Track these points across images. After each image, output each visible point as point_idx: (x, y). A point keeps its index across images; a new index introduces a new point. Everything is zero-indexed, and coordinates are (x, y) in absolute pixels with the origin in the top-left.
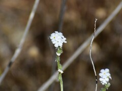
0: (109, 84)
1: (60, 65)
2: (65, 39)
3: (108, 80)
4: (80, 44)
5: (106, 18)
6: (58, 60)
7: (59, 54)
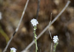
0: (58, 43)
1: (36, 34)
2: (38, 22)
3: (57, 41)
4: (45, 27)
5: (57, 14)
6: (34, 32)
7: (35, 29)
